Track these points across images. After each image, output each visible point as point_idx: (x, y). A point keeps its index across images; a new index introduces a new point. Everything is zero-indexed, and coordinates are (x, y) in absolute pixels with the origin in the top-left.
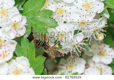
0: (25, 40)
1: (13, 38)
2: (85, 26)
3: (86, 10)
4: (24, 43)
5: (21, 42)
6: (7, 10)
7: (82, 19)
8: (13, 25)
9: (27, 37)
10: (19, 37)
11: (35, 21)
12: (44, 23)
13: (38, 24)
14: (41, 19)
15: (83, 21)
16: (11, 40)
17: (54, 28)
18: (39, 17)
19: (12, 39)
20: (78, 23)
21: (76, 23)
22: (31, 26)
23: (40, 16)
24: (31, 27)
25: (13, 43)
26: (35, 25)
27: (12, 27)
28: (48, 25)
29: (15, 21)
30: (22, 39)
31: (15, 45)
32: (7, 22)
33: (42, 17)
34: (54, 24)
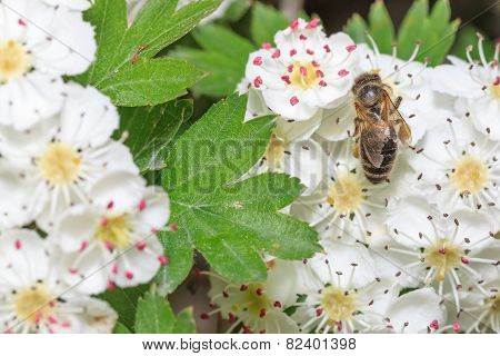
0: (155, 306)
1: (97, 291)
2: (454, 272)
3: (462, 196)
4: (148, 320)
5: (137, 315)
6: (79, 151)
7: (439, 233)
8: (99, 222)
9: (170, 291)
10: (128, 290)
11: (217, 222)
12: (254, 235)
13: (226, 238)
14: (245, 215)
15: (443, 241)
16: (87, 299)
17: (299, 258)
18: (236, 205)
19: (93, 296)
20: (420, 255)
21: (412, 250)
22: (194, 246)
23: (240, 200)
24: (195, 250)
25: (97, 314)
26: (215, 241)
27: (96, 236)
28: (274, 245)
29: (110, 205)
30: (140, 298)
31: (105, 323)
32: (72, 204)
33: (247, 207)
34: (301, 244)
